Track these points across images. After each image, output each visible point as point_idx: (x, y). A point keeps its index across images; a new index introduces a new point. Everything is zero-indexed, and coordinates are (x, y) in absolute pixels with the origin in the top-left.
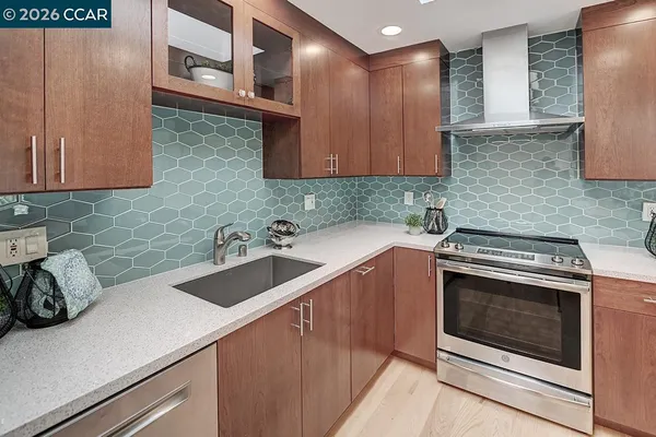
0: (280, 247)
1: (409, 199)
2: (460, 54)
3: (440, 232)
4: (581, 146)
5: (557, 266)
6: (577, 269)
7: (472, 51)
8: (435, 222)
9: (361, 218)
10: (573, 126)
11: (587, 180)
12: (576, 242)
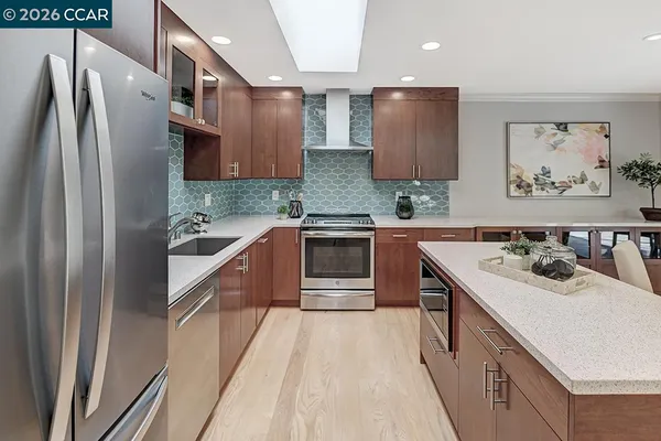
0: (199, 232)
1: (276, 195)
2: (312, 96)
3: (299, 217)
4: (372, 161)
5: (361, 225)
6: (369, 226)
7: (318, 96)
8: (295, 210)
9: (236, 213)
10: (368, 151)
11: (375, 180)
12: (368, 215)
